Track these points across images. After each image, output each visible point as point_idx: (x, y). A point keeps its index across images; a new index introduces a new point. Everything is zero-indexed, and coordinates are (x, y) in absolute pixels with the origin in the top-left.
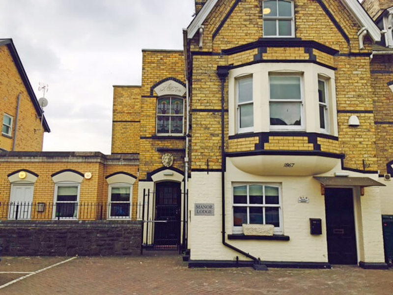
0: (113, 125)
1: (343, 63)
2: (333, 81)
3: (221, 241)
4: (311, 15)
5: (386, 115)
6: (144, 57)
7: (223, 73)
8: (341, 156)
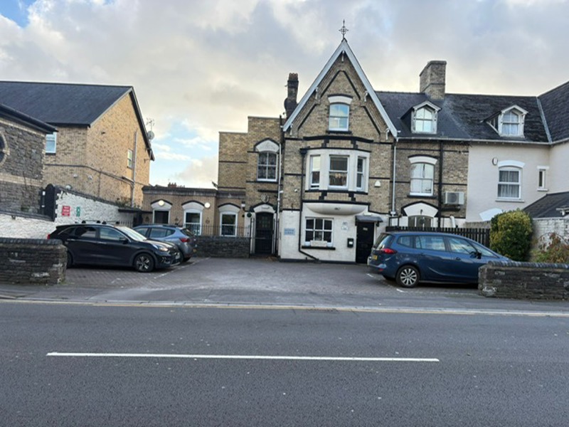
0: (219, 165)
1: (375, 147)
2: (368, 160)
3: (298, 248)
4: (359, 116)
5: (405, 177)
6: (249, 122)
7: (303, 152)
8: (368, 204)
